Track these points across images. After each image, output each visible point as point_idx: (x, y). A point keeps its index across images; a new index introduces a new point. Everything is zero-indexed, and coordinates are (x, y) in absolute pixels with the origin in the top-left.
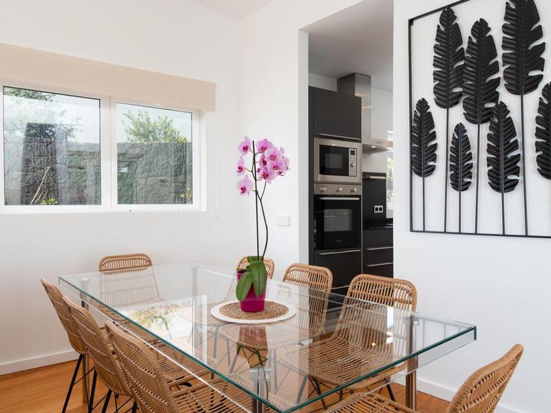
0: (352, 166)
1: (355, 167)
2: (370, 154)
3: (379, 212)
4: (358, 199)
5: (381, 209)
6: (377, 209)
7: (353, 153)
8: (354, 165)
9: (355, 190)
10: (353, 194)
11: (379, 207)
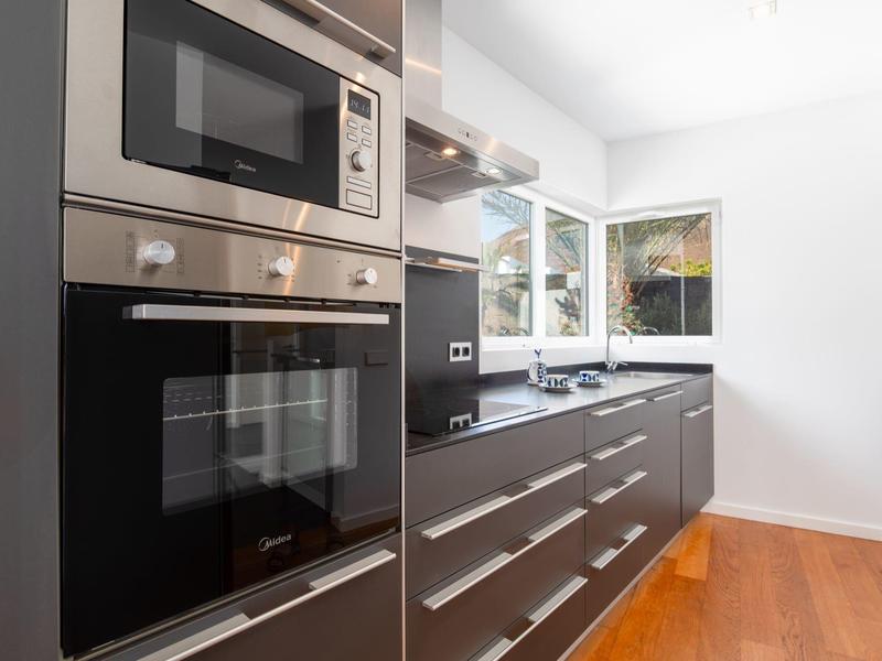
0: (357, 168)
1: (369, 174)
2: (437, 199)
3: (461, 358)
4: (383, 319)
5: (466, 351)
6: (457, 352)
7: (360, 105)
8: (367, 159)
9: (371, 276)
10: (360, 295)
11: (461, 345)
